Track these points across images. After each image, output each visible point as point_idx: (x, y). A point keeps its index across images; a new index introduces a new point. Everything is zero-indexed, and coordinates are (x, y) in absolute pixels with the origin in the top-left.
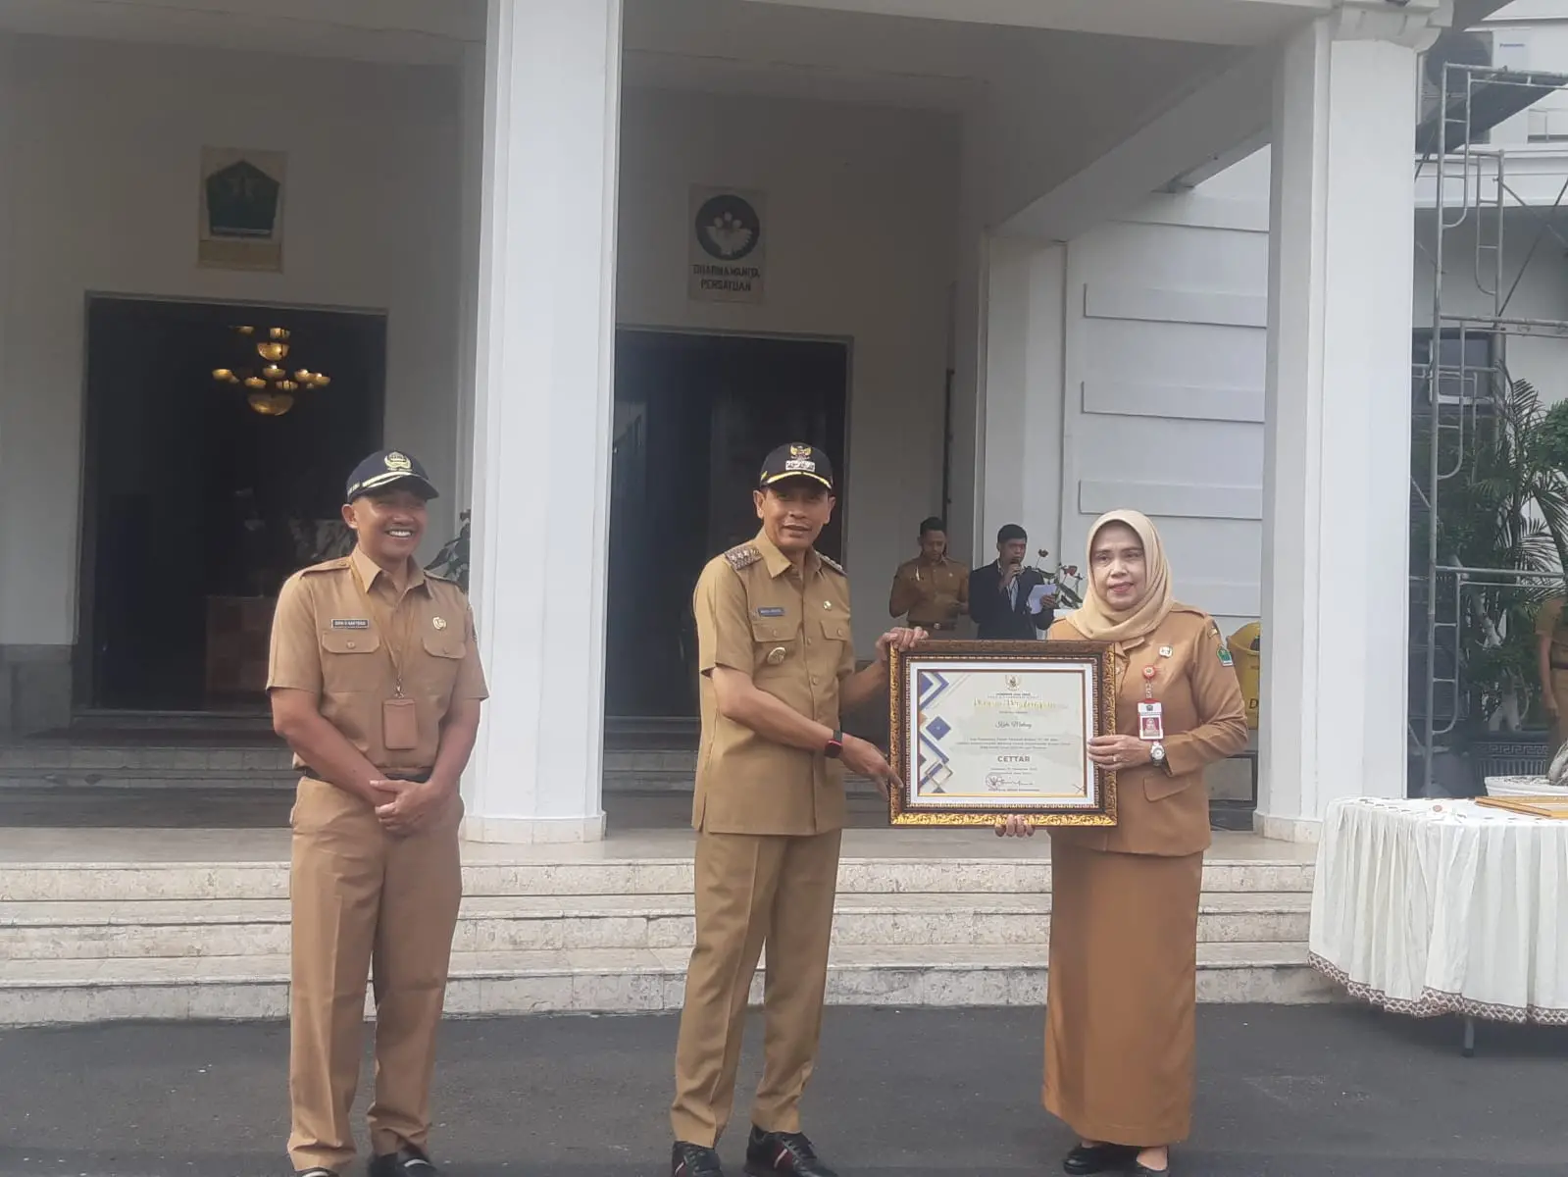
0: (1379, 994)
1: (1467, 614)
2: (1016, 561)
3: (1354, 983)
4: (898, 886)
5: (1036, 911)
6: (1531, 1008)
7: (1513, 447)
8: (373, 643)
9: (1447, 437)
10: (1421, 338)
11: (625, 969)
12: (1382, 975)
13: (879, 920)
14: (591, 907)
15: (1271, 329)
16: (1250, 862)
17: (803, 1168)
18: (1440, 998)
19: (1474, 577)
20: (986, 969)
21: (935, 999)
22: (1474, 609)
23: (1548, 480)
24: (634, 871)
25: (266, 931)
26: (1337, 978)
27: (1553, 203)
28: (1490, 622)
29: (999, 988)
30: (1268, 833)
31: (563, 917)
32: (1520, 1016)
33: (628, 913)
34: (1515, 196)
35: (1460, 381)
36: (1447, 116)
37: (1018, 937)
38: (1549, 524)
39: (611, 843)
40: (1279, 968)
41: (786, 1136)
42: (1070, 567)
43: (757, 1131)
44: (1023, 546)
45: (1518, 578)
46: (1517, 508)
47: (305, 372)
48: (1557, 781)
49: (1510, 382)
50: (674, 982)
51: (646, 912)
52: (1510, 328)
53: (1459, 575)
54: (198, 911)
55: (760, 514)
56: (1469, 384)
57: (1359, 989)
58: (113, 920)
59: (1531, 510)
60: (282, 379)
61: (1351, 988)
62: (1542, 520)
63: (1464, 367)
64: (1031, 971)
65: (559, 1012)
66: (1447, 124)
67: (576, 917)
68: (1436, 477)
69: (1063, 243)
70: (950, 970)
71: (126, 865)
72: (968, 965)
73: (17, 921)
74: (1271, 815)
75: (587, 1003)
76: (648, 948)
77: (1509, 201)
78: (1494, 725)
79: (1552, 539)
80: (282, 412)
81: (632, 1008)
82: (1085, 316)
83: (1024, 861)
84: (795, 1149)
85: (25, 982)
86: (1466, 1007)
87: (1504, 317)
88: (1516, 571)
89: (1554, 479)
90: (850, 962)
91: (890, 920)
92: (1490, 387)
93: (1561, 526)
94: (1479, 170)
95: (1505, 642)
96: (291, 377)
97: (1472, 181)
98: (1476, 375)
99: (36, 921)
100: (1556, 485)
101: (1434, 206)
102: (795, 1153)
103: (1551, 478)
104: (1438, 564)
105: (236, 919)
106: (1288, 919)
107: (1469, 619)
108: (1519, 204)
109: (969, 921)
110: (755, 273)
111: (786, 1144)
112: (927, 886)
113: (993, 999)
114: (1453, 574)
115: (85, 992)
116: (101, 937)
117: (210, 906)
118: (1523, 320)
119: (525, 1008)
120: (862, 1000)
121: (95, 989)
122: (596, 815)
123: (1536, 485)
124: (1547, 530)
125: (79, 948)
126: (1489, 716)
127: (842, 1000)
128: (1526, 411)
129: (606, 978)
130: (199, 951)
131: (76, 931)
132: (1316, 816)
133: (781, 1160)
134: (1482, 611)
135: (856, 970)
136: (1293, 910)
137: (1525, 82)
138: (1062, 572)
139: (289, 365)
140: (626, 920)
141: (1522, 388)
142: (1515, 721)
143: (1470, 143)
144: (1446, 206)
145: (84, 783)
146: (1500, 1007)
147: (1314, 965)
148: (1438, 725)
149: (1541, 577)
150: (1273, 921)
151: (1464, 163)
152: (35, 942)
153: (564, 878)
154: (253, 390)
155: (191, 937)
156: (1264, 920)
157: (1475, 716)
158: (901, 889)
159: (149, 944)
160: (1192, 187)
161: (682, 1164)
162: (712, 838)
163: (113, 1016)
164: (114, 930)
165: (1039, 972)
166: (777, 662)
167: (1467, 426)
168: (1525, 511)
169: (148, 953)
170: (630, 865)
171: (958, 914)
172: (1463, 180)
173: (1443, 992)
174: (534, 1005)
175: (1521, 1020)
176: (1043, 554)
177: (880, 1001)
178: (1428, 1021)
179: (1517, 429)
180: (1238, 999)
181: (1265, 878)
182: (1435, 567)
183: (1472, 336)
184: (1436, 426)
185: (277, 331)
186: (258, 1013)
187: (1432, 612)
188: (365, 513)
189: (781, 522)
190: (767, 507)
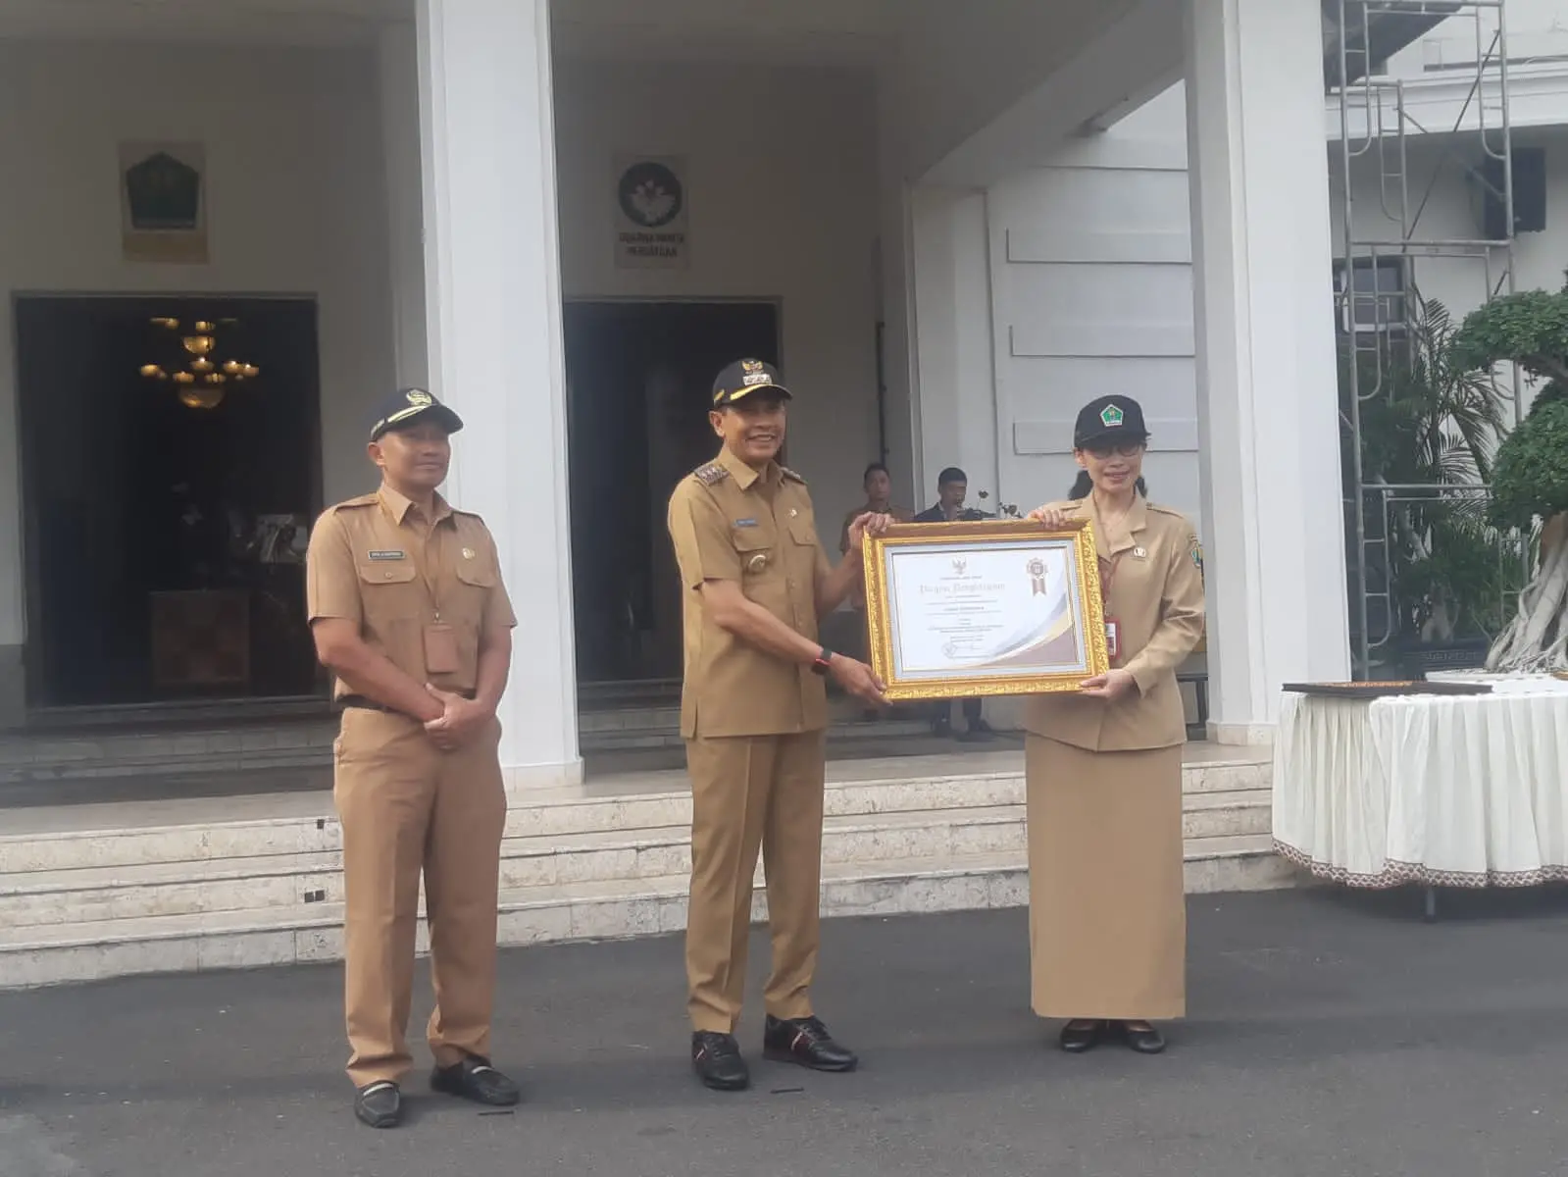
0: (1342, 871)
1: (1393, 531)
2: (958, 503)
3: (1317, 863)
4: (874, 807)
5: (1009, 819)
6: (1491, 873)
7: (1428, 367)
8: (408, 572)
9: (1366, 361)
10: (1338, 267)
11: (620, 896)
12: (1343, 853)
13: (860, 837)
14: (581, 842)
15: (1196, 265)
16: (1210, 764)
17: (820, 1048)
18: (1401, 869)
19: (1398, 493)
20: (967, 875)
21: (918, 907)
22: (1400, 526)
23: (1464, 396)
24: (619, 807)
25: (266, 885)
26: (1300, 862)
27: (1452, 129)
28: (1416, 536)
29: (981, 892)
30: (1222, 740)
31: (555, 854)
32: (1481, 881)
33: (616, 846)
34: (1416, 124)
35: (1374, 306)
36: (1347, 47)
37: (993, 845)
38: (1466, 437)
39: (593, 786)
40: (1245, 857)
41: (800, 1021)
42: (1010, 507)
43: (771, 1019)
44: (964, 488)
45: (1441, 492)
46: (1435, 425)
47: (233, 364)
48: (1495, 669)
49: (1422, 303)
50: (668, 905)
51: (635, 844)
52: (1420, 250)
53: (1384, 492)
54: (196, 870)
55: (720, 432)
56: (1383, 309)
57: (1322, 869)
58: (115, 882)
59: (1449, 426)
60: (211, 372)
61: (1315, 869)
62: (1459, 434)
63: (1378, 293)
64: (1009, 874)
65: (560, 941)
66: (1347, 55)
67: (568, 853)
68: (1356, 399)
69: (982, 191)
70: (932, 878)
71: (121, 831)
72: (949, 872)
73: (20, 889)
74: (1222, 723)
75: (586, 930)
76: (639, 878)
77: (1410, 129)
78: (1426, 635)
79: (1469, 453)
80: (214, 404)
81: (630, 934)
82: (1008, 261)
83: (994, 776)
84: (809, 1032)
85: (36, 944)
86: (1430, 876)
87: (1413, 240)
88: (1438, 486)
89: (1470, 395)
90: (836, 876)
91: (870, 837)
92: (1402, 309)
93: (1478, 440)
94: (1379, 102)
95: (1431, 556)
96: (218, 369)
97: (1374, 112)
98: (1388, 300)
99: (38, 888)
100: (1471, 401)
101: (1340, 138)
102: (809, 1035)
103: (1466, 395)
104: (1364, 482)
105: (235, 874)
106: (1247, 813)
107: (1395, 535)
108: (1420, 132)
109: (946, 833)
110: (680, 238)
111: (801, 1028)
112: (901, 806)
113: (975, 903)
114: (1379, 492)
115: (95, 950)
116: (104, 900)
117: (207, 864)
118: (1432, 242)
119: (527, 939)
120: (851, 912)
121: (105, 946)
122: (575, 761)
123: (1453, 402)
124: (1465, 445)
125: (83, 911)
126: (1420, 628)
127: (831, 913)
128: (1439, 331)
129: (603, 906)
130: (201, 907)
131: (79, 894)
132: (1267, 719)
133: (797, 1043)
134: (1408, 526)
135: (842, 884)
136: (1253, 803)
137: (1420, 10)
138: (1002, 511)
139: (217, 357)
140: (615, 852)
141: (1434, 309)
142: (1447, 631)
143: (1371, 74)
144: (1351, 137)
145: (50, 775)
146: (1461, 875)
147: (1278, 851)
148: (1371, 639)
149: (1461, 489)
150: (1235, 815)
151: (1365, 94)
152: (40, 909)
153: (551, 819)
154: (180, 384)
155: (192, 893)
156: (1225, 816)
157: (1408, 629)
158: (877, 810)
159: (151, 903)
160: (1104, 130)
161: (702, 1051)
162: (706, 743)
163: (126, 971)
164: (115, 892)
165: (1017, 874)
166: (757, 570)
167: (1383, 350)
168: (1442, 428)
169: (151, 912)
170: (614, 802)
171: (935, 826)
172: (1365, 109)
173: (1404, 863)
174: (535, 935)
175: (1482, 884)
176: (983, 495)
177: (868, 912)
179: (1431, 349)
180: (1209, 889)
181: (1224, 778)
182: (1361, 487)
183: (1386, 262)
184: (1355, 349)
185: (202, 324)
186: (267, 960)
187: (1361, 529)
188: (393, 450)
189: (746, 435)
190: (728, 425)
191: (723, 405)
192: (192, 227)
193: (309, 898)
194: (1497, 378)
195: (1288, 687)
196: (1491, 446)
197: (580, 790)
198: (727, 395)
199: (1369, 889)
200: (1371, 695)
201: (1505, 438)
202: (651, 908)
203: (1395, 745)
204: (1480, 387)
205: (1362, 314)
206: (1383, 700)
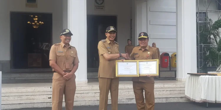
0: (195, 100)
6: (216, 101)
7: (209, 28)
8: (64, 54)
9: (200, 27)
10: (197, 13)
11: (92, 100)
12: (195, 97)
13: (126, 92)
14: (87, 92)
15: (177, 13)
16: (176, 84)
18: (203, 100)
19: (205, 46)
22: (204, 50)
23: (214, 32)
24: (92, 87)
25: (43, 96)
26: (189, 98)
28: (207, 52)
30: (178, 80)
31: (83, 93)
32: (214, 102)
33: (92, 92)
39: (89, 84)
40: (181, 97)
45: (211, 46)
46: (210, 36)
47: (40, 22)
51: (95, 92)
52: (209, 11)
54: (34, 94)
55: (106, 36)
56: (203, 20)
57: (192, 100)
59: (212, 36)
62: (213, 38)
63: (202, 17)
65: (84, 105)
67: (85, 93)
68: (199, 32)
69: (147, 1)
71: (23, 88)
73: (9, 95)
75: (87, 104)
76: (95, 97)
78: (208, 66)
80: (37, 28)
81: (94, 105)
82: (150, 11)
85: (11, 103)
86: (207, 101)
87: (208, 10)
91: (128, 92)
92: (206, 20)
93: (216, 38)
95: (209, 55)
96: (38, 23)
98: (204, 18)
99: (11, 95)
105: (39, 94)
106: (182, 91)
107: (204, 52)
110: (104, 6)
114: (202, 45)
115: (19, 104)
116: (21, 97)
119: (79, 105)
120: (125, 103)
122: (86, 80)
124: (214, 39)
125: (18, 99)
127: (122, 103)
128: (211, 23)
129: (90, 101)
130: (34, 99)
131: (17, 97)
132: (185, 78)
134: (206, 50)
135: (123, 99)
139: (38, 21)
141: (210, 20)
142: (211, 65)
145: (13, 79)
146: (211, 101)
147: (186, 97)
148: (200, 66)
149: (213, 45)
150: (180, 91)
152: (11, 98)
153: (83, 88)
154: (33, 25)
155: (32, 97)
156: (178, 91)
157: (205, 65)
158: (129, 89)
159: (27, 98)
163: (23, 108)
164: (22, 96)
167: (203, 25)
168: (211, 37)
169: (27, 99)
177: (127, 103)
178: (202, 103)
179: (210, 25)
180: (176, 102)
181: (178, 86)
182: (199, 45)
183: (203, 13)
184: (199, 25)
185: (36, 16)
186: (43, 107)
187: (199, 51)
188: (63, 37)
189: (110, 37)
190: (108, 35)
191: (107, 32)
192: (35, 3)
193: (49, 98)
194: (219, 30)
195: (188, 74)
196: (218, 40)
197: (87, 84)
198: (108, 31)
199: (199, 103)
200: (200, 75)
201: (220, 38)
202: (97, 101)
203: (203, 82)
204: (217, 31)
205: (200, 20)
206: (201, 76)
